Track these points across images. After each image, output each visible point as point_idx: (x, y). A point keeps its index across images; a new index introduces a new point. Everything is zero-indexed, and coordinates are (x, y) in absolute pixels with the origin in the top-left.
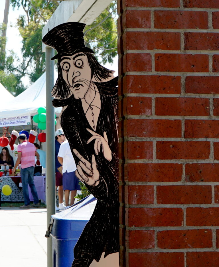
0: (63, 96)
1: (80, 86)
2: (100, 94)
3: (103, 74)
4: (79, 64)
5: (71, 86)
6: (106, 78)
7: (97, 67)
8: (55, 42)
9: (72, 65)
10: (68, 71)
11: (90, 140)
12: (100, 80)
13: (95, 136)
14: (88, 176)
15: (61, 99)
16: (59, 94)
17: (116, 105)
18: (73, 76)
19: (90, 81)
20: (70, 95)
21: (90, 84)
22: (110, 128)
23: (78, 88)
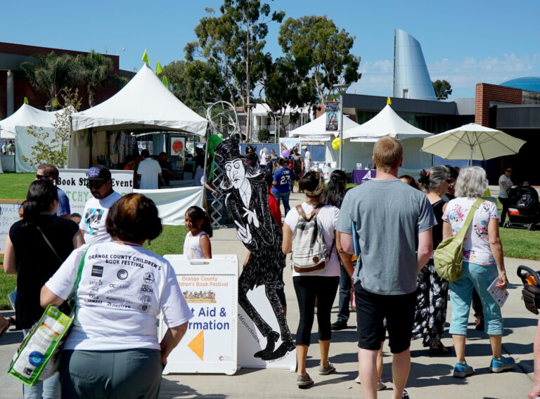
0: (227, 187)
9: (233, 167)
11: (245, 215)
13: (248, 212)
14: (245, 237)
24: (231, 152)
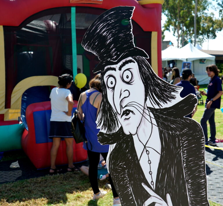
1: (131, 113)
2: (159, 129)
3: (162, 94)
4: (127, 77)
6: (167, 101)
7: (153, 81)
10: (113, 88)
11: (147, 203)
12: (158, 104)
13: (154, 198)
15: (107, 133)
16: (105, 125)
17: (185, 150)
18: (120, 97)
19: (143, 106)
20: (118, 127)
22: (177, 189)
23: (127, 117)
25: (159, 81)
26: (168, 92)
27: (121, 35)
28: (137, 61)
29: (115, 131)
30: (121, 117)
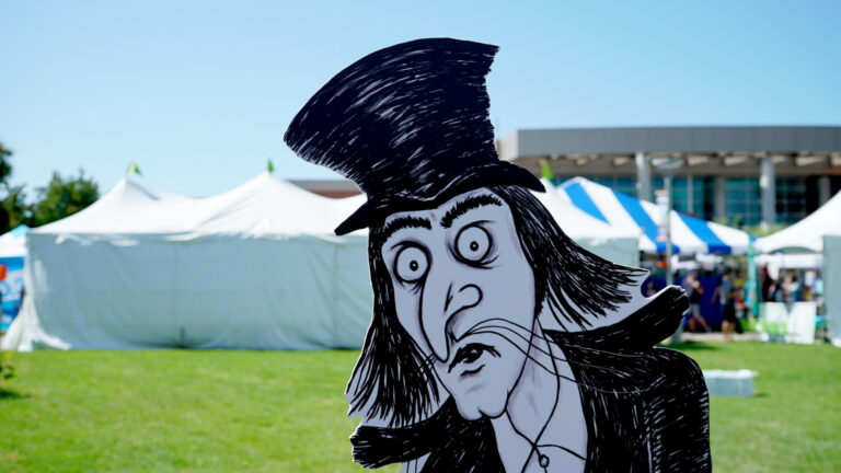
0: (403, 410)
1: (485, 353)
2: (582, 388)
3: (590, 290)
4: (474, 246)
5: (439, 359)
6: (606, 310)
7: (560, 257)
8: (350, 143)
9: (441, 256)
10: (420, 283)
12: (578, 319)
15: (394, 427)
16: (383, 401)
17: (657, 434)
18: (446, 308)
19: (529, 327)
20: (438, 400)
21: (530, 343)
23: (473, 367)
24: (429, 138)
25: (582, 257)
26: (609, 283)
27: (452, 122)
28: (507, 201)
29: (426, 414)
30: (447, 369)
